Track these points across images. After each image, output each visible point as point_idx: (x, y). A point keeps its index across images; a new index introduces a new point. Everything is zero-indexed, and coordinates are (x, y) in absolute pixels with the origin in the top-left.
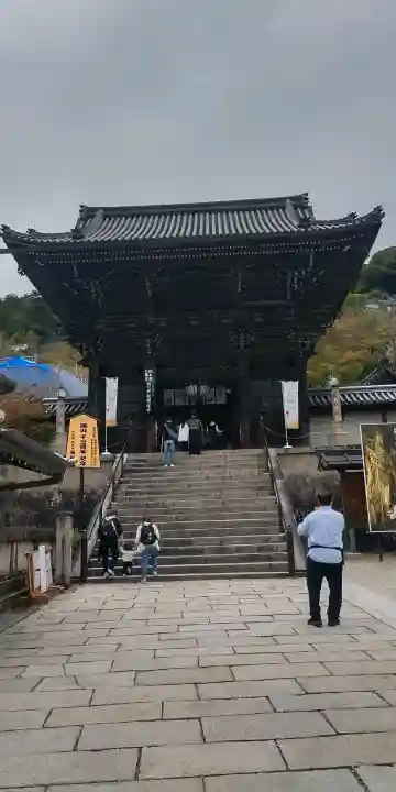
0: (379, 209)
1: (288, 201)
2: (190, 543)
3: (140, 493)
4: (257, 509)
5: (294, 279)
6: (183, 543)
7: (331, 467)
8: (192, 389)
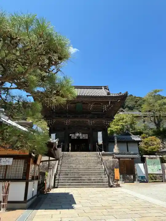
0: (127, 92)
1: (103, 87)
2: (81, 177)
3: (66, 163)
4: (98, 168)
5: (105, 107)
6: (79, 177)
7: (116, 158)
8: (77, 134)
